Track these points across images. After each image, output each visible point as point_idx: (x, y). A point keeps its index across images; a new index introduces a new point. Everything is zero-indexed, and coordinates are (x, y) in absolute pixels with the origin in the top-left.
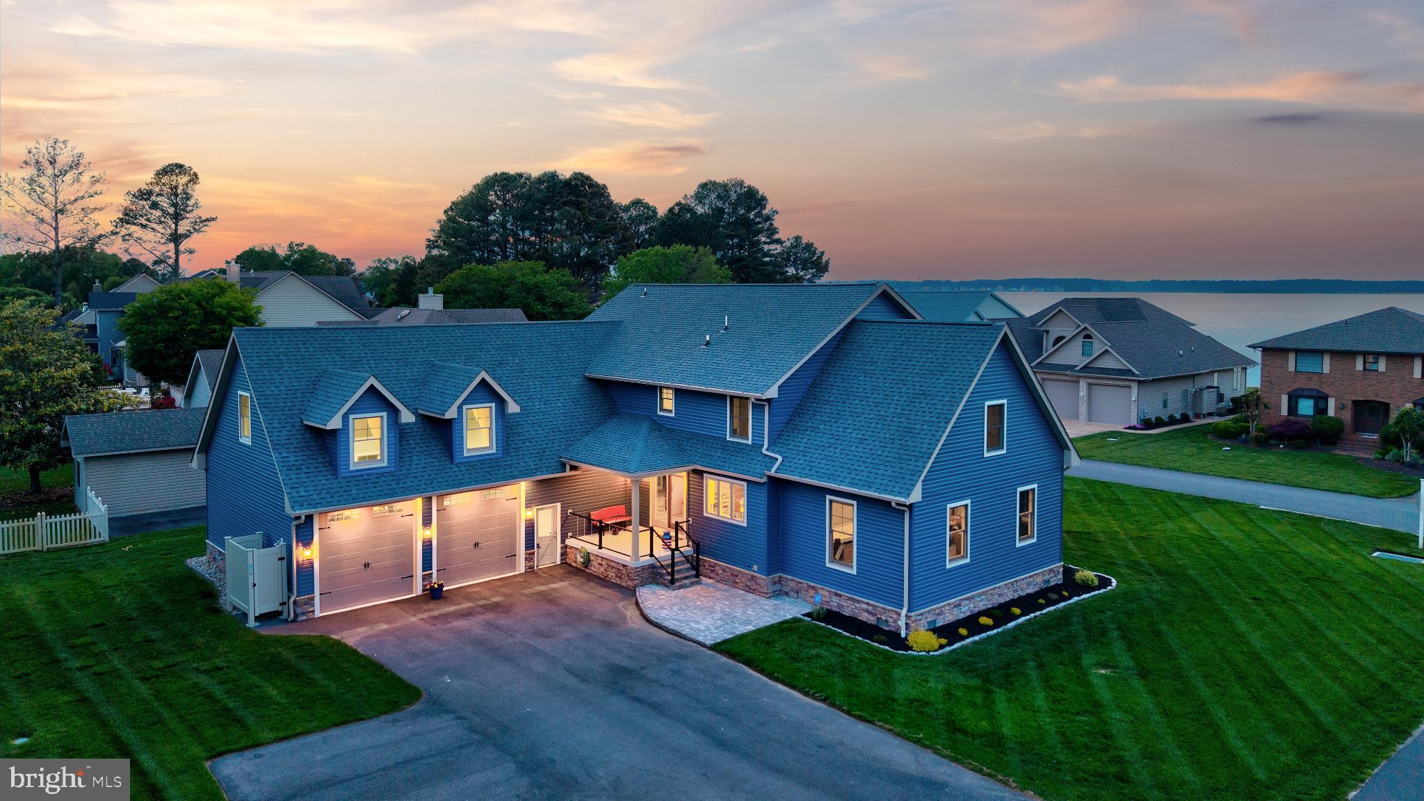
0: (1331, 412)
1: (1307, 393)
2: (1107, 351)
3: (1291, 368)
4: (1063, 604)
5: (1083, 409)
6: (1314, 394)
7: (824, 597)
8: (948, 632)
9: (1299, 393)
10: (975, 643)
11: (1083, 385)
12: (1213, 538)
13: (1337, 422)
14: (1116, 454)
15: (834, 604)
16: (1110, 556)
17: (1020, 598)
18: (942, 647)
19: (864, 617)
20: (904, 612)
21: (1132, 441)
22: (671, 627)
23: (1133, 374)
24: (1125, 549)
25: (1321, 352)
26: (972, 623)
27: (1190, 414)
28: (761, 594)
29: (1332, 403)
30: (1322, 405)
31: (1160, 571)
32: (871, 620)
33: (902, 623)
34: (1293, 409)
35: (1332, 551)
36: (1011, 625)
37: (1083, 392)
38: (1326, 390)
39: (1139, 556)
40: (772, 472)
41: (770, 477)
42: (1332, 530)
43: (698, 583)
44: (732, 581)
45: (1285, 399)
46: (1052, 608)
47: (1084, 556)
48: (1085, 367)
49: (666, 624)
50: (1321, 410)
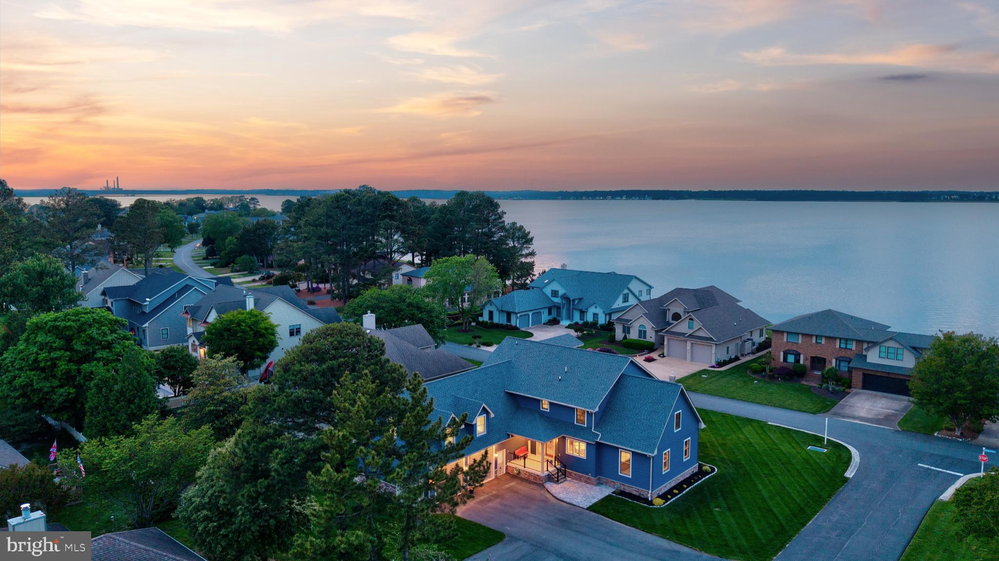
0: (802, 362)
1: (791, 352)
2: (700, 328)
3: (785, 340)
4: (700, 481)
5: (689, 356)
6: (794, 353)
7: (619, 485)
8: (664, 496)
9: (788, 352)
10: (674, 501)
11: (689, 344)
12: (750, 443)
13: (804, 366)
14: (707, 387)
15: (622, 488)
16: (712, 456)
17: (685, 480)
18: (664, 503)
19: (634, 493)
20: (650, 491)
21: (714, 377)
22: (568, 501)
23: (713, 340)
24: (718, 451)
25: (798, 334)
26: (670, 492)
27: (739, 355)
28: (592, 484)
29: (802, 356)
30: (798, 358)
31: (731, 462)
32: (637, 494)
33: (649, 495)
34: (785, 359)
35: (793, 447)
36: (684, 492)
37: (689, 347)
38: (800, 351)
39: (724, 455)
40: (598, 440)
41: (597, 443)
42: (794, 435)
43: (566, 480)
44: (579, 479)
45: (782, 354)
46: (696, 484)
47: (704, 456)
48: (690, 335)
49: (565, 500)
50: (797, 361)
